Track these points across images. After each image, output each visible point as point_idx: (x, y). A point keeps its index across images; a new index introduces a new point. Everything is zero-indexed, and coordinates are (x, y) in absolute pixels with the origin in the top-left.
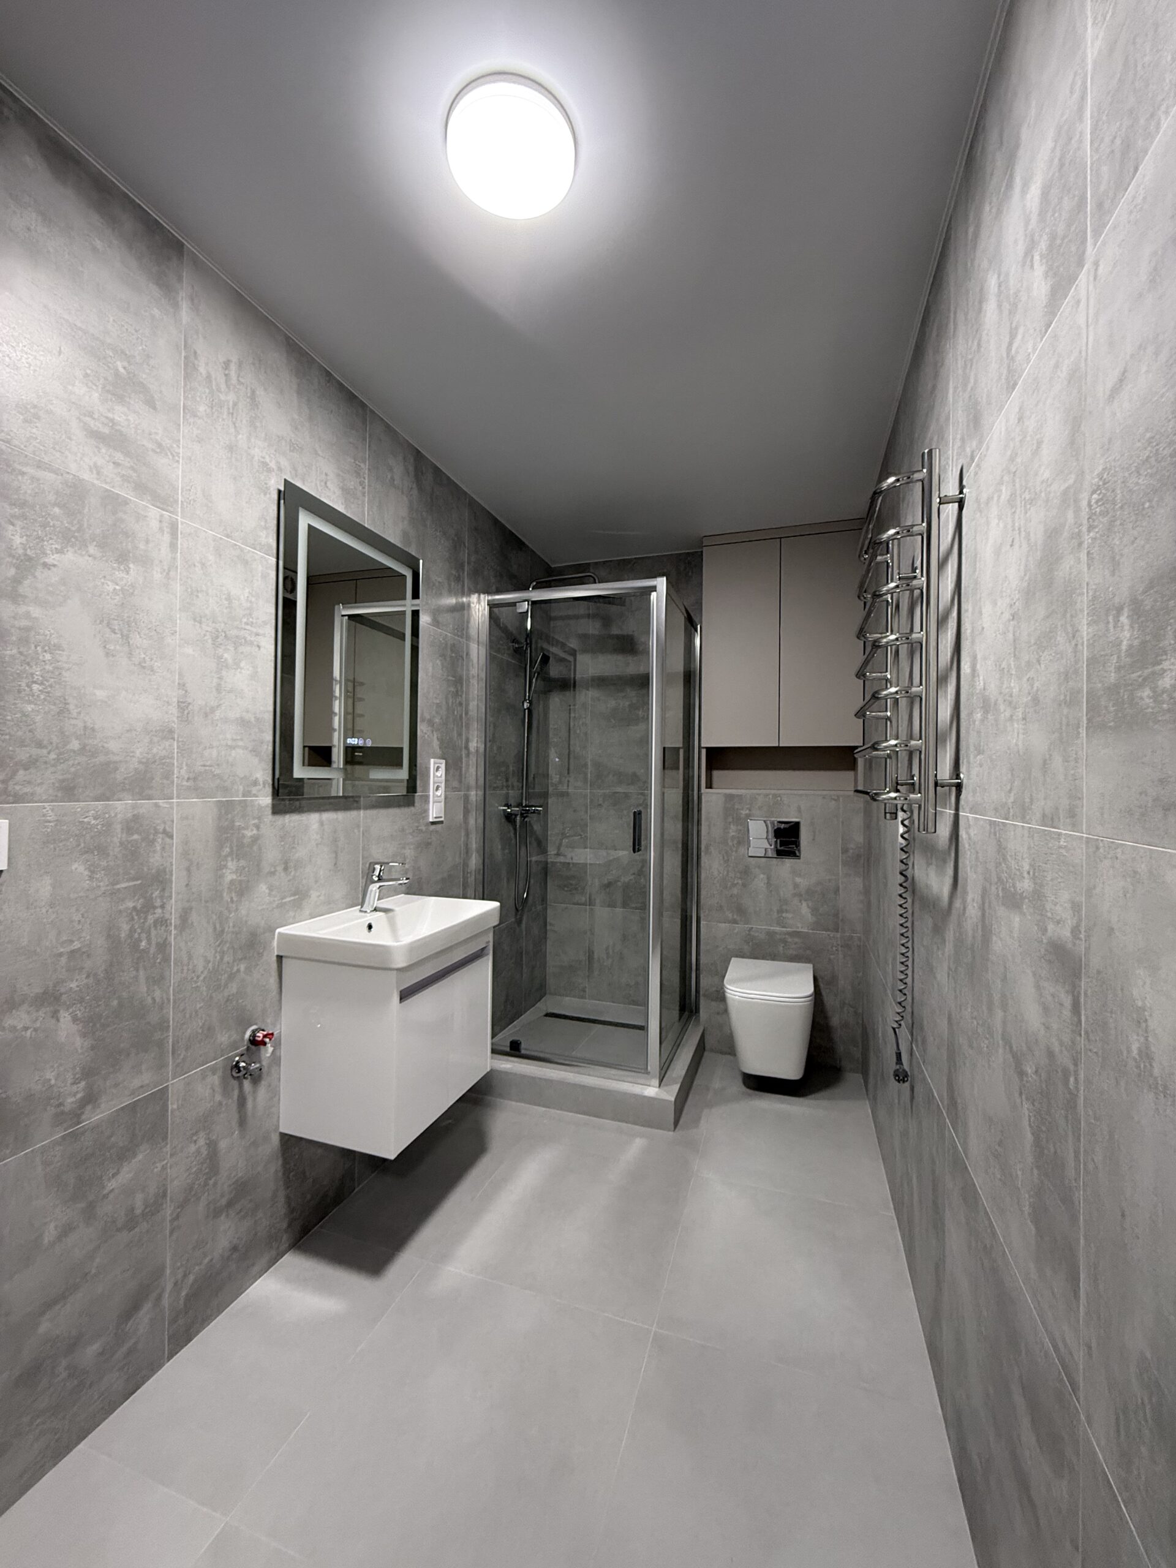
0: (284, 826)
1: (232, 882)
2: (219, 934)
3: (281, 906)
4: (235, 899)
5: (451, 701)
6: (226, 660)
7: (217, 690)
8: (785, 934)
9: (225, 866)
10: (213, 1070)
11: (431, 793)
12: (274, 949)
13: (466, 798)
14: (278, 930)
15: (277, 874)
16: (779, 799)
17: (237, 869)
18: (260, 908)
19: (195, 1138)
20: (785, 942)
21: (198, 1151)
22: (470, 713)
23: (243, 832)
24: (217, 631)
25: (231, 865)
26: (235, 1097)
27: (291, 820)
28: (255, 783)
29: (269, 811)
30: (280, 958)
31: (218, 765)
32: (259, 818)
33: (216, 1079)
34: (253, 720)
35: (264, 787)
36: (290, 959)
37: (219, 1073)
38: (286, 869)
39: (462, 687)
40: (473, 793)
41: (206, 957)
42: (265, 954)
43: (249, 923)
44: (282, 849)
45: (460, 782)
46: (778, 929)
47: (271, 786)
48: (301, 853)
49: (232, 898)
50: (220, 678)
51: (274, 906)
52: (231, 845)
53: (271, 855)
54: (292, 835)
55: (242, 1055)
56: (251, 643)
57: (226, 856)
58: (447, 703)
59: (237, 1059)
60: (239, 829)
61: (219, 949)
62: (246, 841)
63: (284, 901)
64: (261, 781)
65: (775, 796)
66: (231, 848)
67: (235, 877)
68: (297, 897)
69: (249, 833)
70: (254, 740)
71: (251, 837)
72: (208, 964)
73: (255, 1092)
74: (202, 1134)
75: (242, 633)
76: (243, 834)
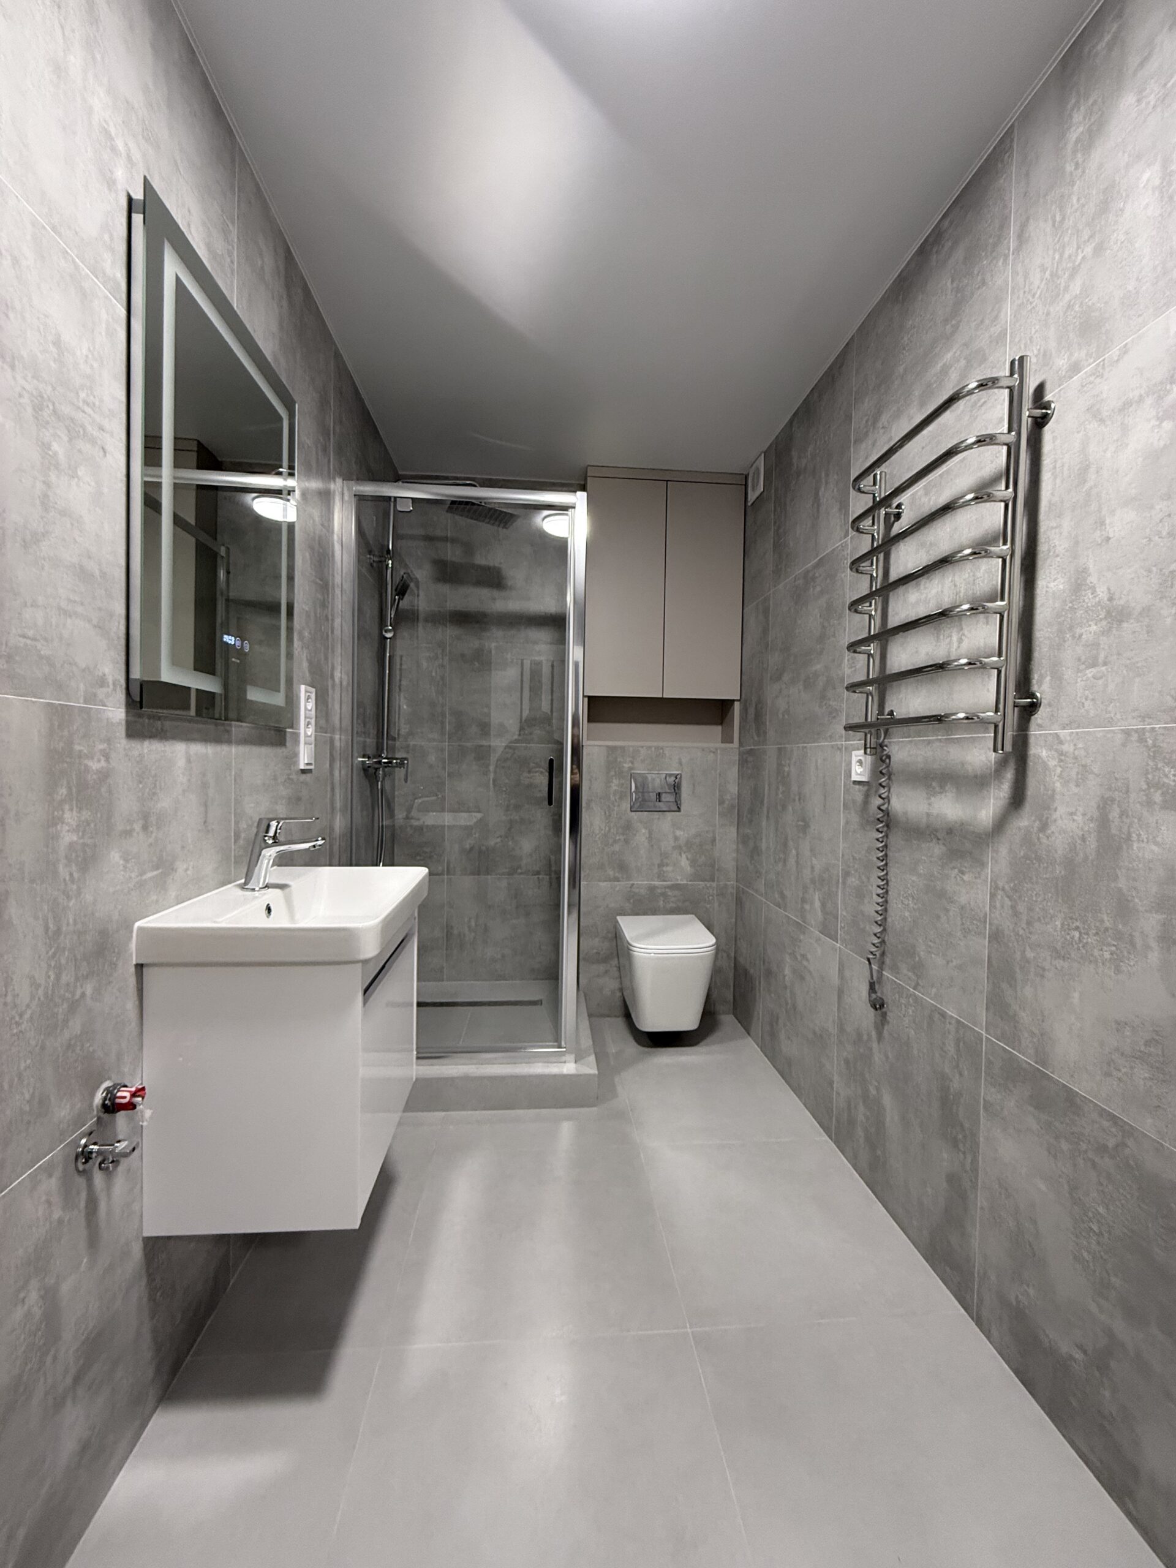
0: (141, 756)
1: (71, 845)
2: (54, 936)
3: (141, 885)
4: (76, 875)
5: (318, 612)
6: (56, 453)
7: (43, 503)
8: (665, 888)
9: (61, 820)
10: (48, 1170)
11: (302, 731)
12: (131, 955)
13: (332, 741)
14: (137, 924)
15: (135, 834)
16: (661, 751)
17: (78, 826)
18: (111, 890)
19: (22, 1295)
20: (664, 894)
21: (28, 1315)
22: (335, 632)
23: (86, 762)
24: (42, 397)
25: (70, 817)
26: (83, 1204)
27: (151, 749)
28: (102, 682)
29: (121, 731)
30: (140, 967)
31: (46, 640)
32: (108, 741)
33: (52, 1184)
34: (97, 573)
35: (114, 690)
36: (156, 969)
37: (58, 1173)
38: (145, 828)
39: (328, 595)
40: (337, 737)
41: (32, 978)
42: (120, 964)
43: (97, 915)
44: (140, 794)
45: (327, 721)
46: (657, 883)
47: (124, 691)
48: (164, 803)
49: (71, 875)
50: (47, 484)
51: (131, 885)
52: (68, 783)
53: (126, 804)
54: (153, 773)
55: (90, 1134)
56: (93, 441)
57: (62, 802)
58: (315, 614)
59: (83, 1141)
60: (80, 757)
61: (53, 964)
62: (91, 778)
63: (144, 877)
64: (110, 680)
65: (657, 748)
66: (69, 788)
67: (75, 838)
68: (160, 871)
69: (94, 765)
70: (100, 609)
71: (99, 772)
72: (37, 990)
73: (109, 1188)
74: (34, 1284)
75: (79, 416)
76: (86, 766)
